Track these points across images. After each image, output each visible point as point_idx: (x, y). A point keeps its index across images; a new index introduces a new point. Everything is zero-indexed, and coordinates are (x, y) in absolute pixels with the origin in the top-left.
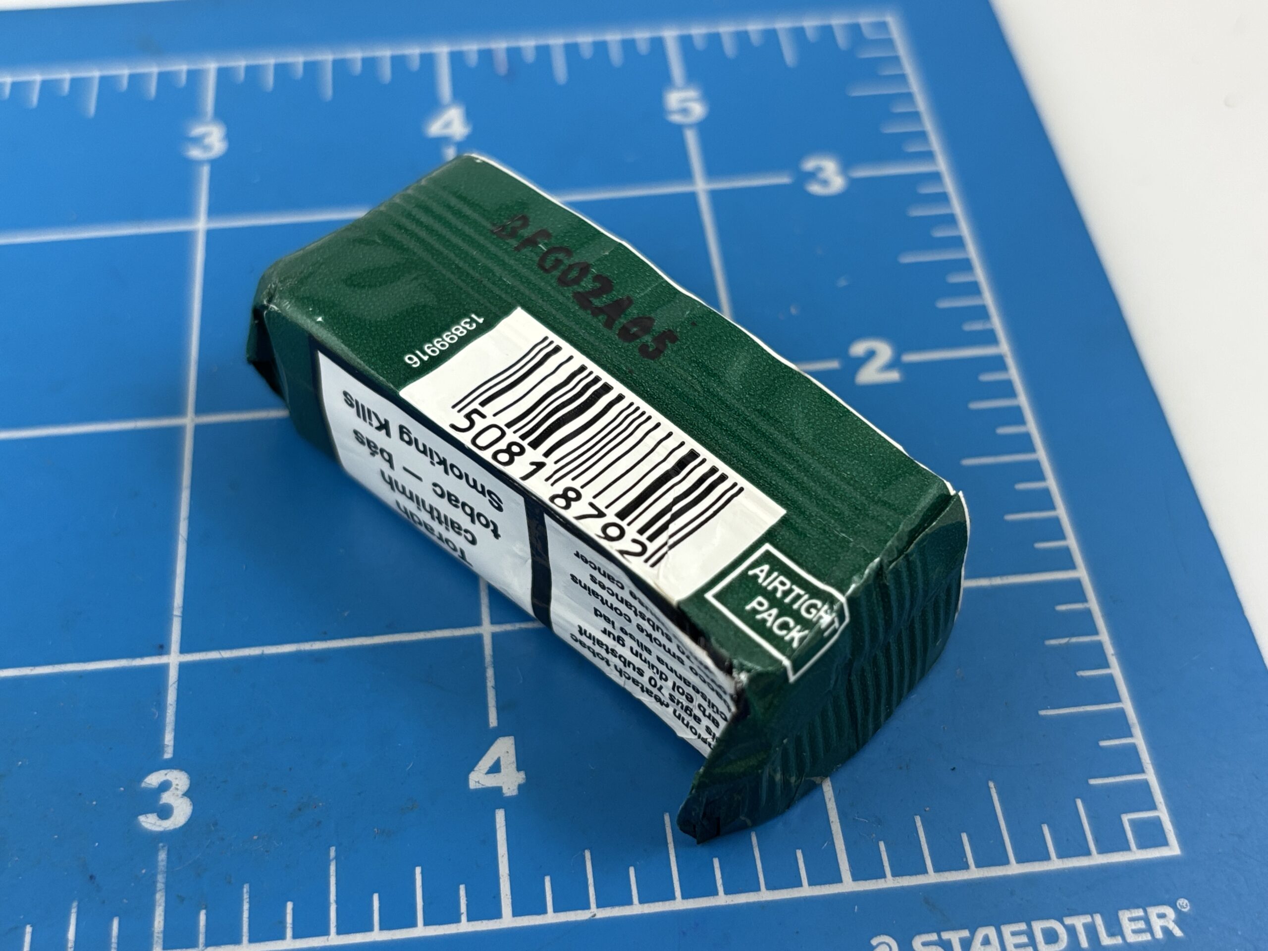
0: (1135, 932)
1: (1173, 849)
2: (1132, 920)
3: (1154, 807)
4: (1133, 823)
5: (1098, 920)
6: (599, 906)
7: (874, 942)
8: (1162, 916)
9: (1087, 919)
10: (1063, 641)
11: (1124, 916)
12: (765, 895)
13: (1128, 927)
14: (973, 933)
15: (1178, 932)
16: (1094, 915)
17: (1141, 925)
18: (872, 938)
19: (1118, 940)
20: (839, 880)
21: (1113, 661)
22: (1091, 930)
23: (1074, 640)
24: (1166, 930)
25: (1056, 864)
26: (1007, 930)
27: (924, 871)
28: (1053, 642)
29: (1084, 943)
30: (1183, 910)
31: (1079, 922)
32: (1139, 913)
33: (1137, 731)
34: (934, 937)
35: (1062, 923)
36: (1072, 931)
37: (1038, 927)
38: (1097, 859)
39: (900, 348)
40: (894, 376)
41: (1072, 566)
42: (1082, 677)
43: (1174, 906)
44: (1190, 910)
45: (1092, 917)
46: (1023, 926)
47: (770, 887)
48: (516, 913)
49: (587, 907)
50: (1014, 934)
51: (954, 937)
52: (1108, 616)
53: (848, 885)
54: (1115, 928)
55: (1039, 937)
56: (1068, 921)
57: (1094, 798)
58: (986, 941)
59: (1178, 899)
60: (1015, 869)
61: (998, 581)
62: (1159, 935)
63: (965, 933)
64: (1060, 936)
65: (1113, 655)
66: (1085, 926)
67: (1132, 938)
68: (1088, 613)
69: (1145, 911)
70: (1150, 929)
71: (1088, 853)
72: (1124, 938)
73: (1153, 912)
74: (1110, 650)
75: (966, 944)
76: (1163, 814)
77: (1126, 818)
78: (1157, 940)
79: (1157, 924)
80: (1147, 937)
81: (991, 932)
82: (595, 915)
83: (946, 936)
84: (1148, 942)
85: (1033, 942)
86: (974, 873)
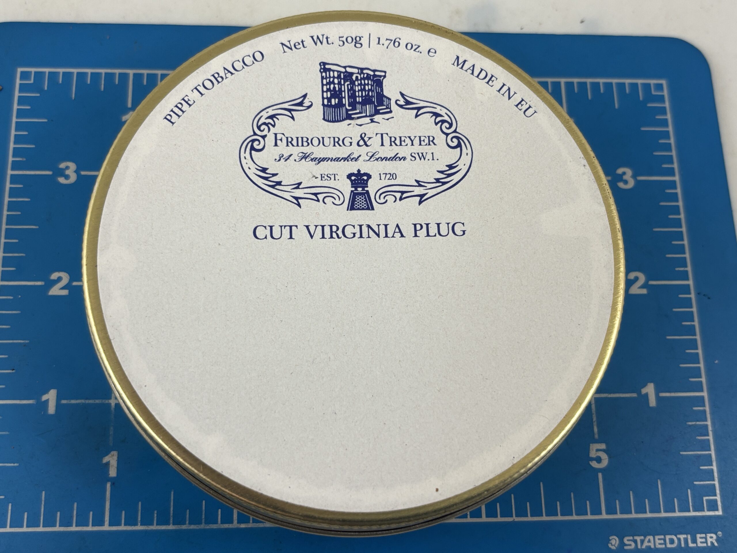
0: (701, 542)
1: (720, 513)
2: (701, 538)
3: (716, 495)
4: (707, 500)
5: (689, 537)
6: (516, 516)
7: (611, 538)
8: (711, 537)
9: (685, 536)
10: (694, 423)
11: (698, 536)
12: (575, 517)
13: (699, 540)
14: (645, 537)
15: (716, 544)
16: (688, 535)
17: (703, 540)
18: (609, 537)
19: (695, 545)
20: (601, 513)
21: (711, 433)
22: (686, 540)
23: (698, 423)
24: (712, 543)
25: (677, 514)
26: (657, 537)
27: (631, 513)
28: (690, 423)
29: (683, 545)
30: (719, 536)
31: (682, 537)
32: (704, 535)
33: (714, 464)
34: (631, 538)
35: (676, 536)
36: (679, 540)
37: (668, 537)
38: (692, 514)
39: (648, 278)
40: (644, 291)
41: (702, 391)
42: (698, 439)
43: (716, 534)
44: (722, 537)
45: (687, 536)
46: (662, 537)
47: (577, 514)
48: (487, 516)
49: (512, 517)
50: (659, 539)
51: (638, 539)
52: (712, 413)
53: (604, 516)
54: (694, 541)
55: (668, 541)
56: (679, 536)
57: (694, 488)
58: (649, 541)
59: (718, 532)
60: (663, 515)
61: (673, 394)
62: (709, 544)
63: (642, 538)
64: (675, 542)
65: (711, 431)
66: (684, 538)
67: (700, 545)
68: (705, 411)
69: (706, 536)
70: (706, 542)
71: (689, 511)
72: (697, 544)
73: (709, 535)
74: (710, 428)
75: (642, 542)
76: (718, 498)
77: (705, 498)
78: (709, 546)
79: (709, 540)
80: (705, 545)
81: (651, 538)
82: (514, 520)
83: (636, 538)
84: (705, 547)
85: (665, 543)
86: (649, 515)
